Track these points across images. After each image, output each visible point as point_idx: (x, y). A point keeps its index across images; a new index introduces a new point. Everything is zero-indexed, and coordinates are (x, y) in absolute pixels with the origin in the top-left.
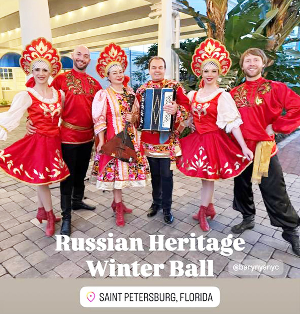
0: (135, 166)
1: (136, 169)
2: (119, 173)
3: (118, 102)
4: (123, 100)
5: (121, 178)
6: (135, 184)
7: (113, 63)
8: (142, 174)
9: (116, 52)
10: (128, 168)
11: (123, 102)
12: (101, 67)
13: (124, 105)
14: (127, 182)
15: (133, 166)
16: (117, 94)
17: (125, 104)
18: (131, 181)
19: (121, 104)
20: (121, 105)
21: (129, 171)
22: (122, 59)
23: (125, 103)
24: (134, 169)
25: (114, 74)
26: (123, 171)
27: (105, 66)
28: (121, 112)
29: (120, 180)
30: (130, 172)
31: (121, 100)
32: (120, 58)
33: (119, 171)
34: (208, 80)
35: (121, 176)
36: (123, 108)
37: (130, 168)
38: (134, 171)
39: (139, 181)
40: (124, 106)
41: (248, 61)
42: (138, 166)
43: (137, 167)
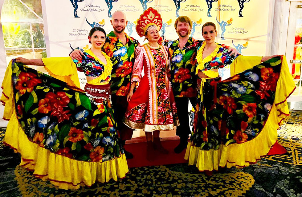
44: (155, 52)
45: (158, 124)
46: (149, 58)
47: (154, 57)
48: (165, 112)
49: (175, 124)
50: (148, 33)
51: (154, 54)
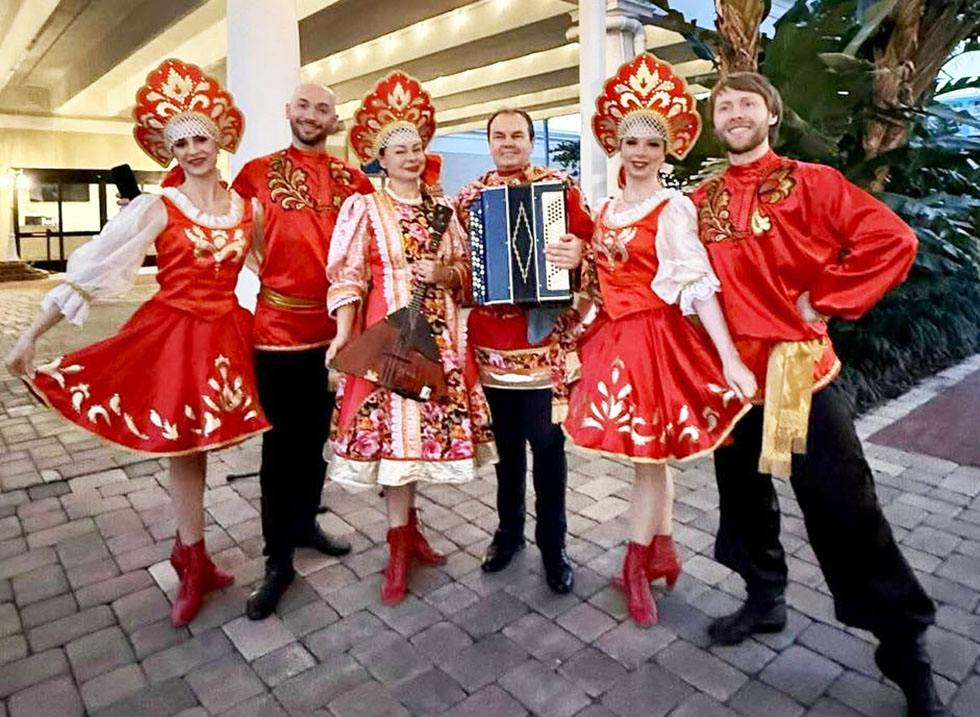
0: (441, 417)
1: (445, 427)
2: (393, 436)
3: (399, 226)
4: (415, 221)
5: (399, 452)
6: (442, 472)
7: (396, 124)
8: (465, 439)
9: (406, 98)
10: (422, 422)
11: (413, 227)
12: (362, 133)
13: (414, 236)
14: (418, 466)
15: (437, 417)
16: (402, 205)
17: (420, 232)
18: (428, 463)
19: (406, 231)
20: (406, 235)
21: (422, 432)
22: (421, 116)
23: (418, 230)
24: (440, 426)
25: (398, 153)
26: (404, 431)
27: (375, 130)
28: (406, 255)
29: (395, 459)
30: (425, 434)
31: (407, 221)
32: (416, 112)
33: (393, 428)
34: (636, 167)
35: (397, 447)
36: (412, 244)
37: (428, 421)
38: (439, 432)
39: (452, 463)
40: (416, 239)
41: (725, 109)
42: (453, 416)
43: (449, 418)
44: (406, 212)
45: (424, 459)
46: (386, 231)
47: (403, 227)
48: (446, 416)
49: (478, 461)
50: (387, 152)
51: (402, 218)
